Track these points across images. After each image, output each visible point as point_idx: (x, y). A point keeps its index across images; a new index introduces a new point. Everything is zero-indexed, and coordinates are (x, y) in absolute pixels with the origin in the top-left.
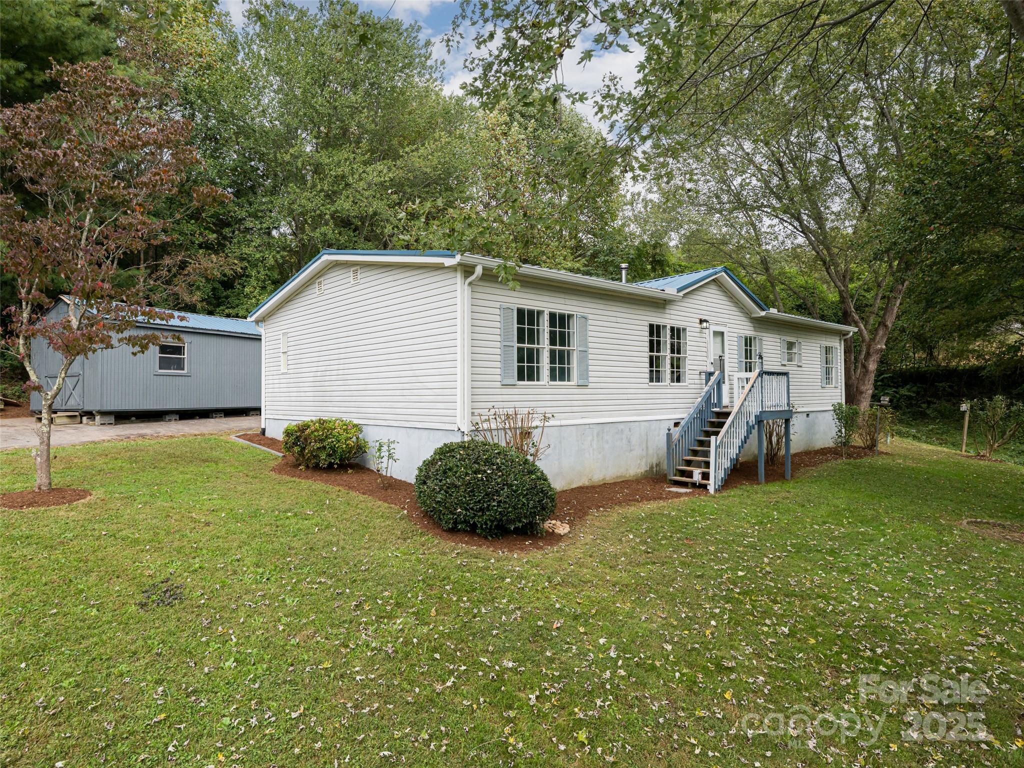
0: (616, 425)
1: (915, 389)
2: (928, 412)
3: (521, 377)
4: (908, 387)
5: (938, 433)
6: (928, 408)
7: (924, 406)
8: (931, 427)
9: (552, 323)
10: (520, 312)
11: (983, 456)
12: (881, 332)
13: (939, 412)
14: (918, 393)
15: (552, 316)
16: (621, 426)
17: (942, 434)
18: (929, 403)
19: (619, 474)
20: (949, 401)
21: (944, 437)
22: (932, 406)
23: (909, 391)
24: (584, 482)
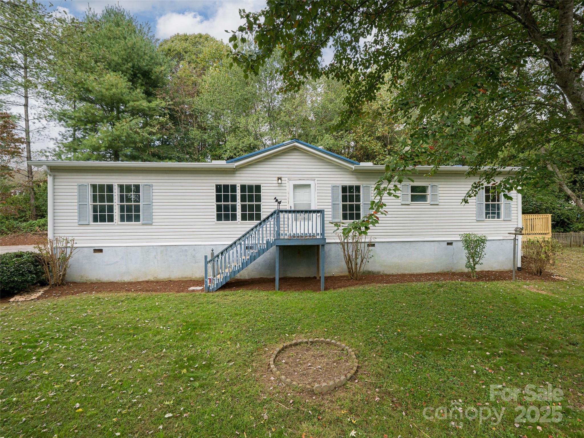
0: (180, 247)
3: (95, 220)
9: (122, 190)
10: (94, 187)
15: (121, 187)
16: (186, 248)
19: (184, 276)
24: (150, 278)
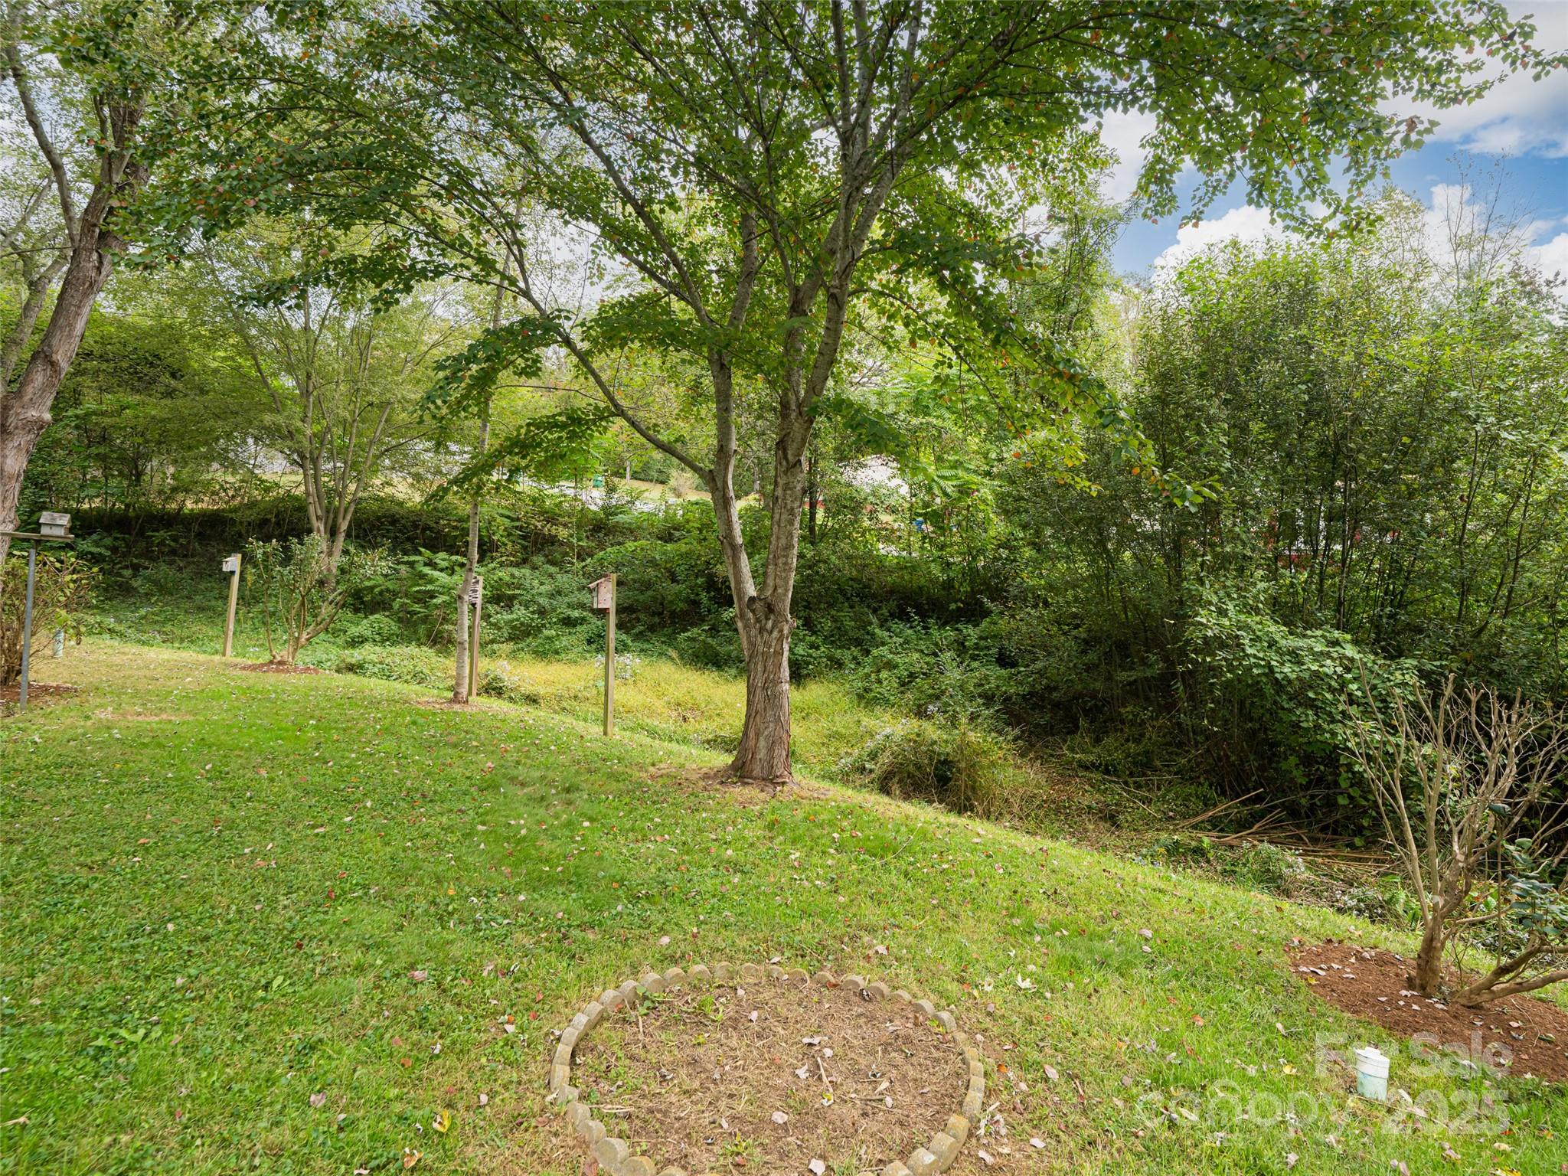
1: (108, 541)
2: (135, 584)
4: (95, 537)
5: (156, 622)
6: (134, 576)
7: (127, 573)
8: (143, 612)
11: (281, 663)
12: (39, 378)
13: (156, 583)
14: (114, 550)
17: (164, 623)
18: (136, 568)
20: (171, 563)
21: (168, 628)
22: (142, 572)
23: (96, 544)
